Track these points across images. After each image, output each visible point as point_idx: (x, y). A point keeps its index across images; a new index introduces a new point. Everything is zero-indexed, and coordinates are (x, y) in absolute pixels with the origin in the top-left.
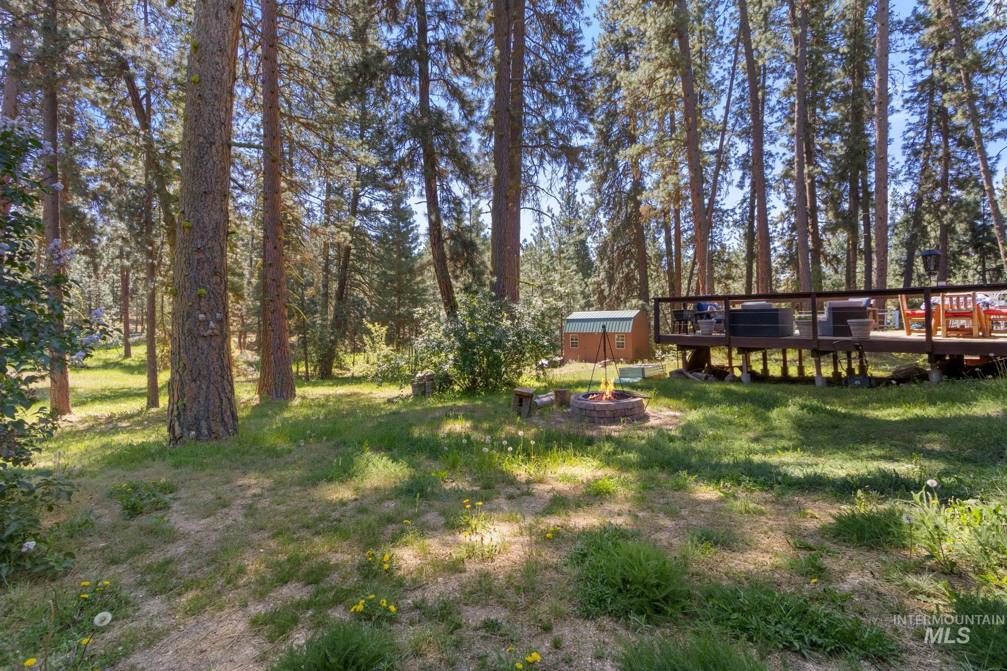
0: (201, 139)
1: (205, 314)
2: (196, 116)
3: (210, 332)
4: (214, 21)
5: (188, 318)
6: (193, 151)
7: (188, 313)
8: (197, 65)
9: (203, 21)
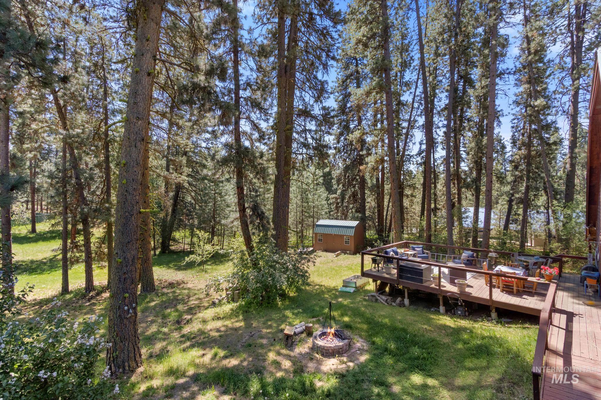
0: (127, 214)
1: (127, 306)
2: (124, 202)
3: (130, 315)
4: (134, 149)
5: (119, 309)
6: (122, 220)
7: (119, 307)
8: (125, 173)
9: (128, 149)
